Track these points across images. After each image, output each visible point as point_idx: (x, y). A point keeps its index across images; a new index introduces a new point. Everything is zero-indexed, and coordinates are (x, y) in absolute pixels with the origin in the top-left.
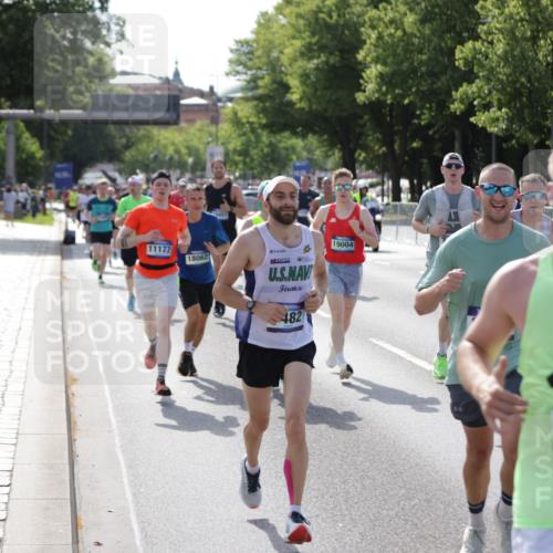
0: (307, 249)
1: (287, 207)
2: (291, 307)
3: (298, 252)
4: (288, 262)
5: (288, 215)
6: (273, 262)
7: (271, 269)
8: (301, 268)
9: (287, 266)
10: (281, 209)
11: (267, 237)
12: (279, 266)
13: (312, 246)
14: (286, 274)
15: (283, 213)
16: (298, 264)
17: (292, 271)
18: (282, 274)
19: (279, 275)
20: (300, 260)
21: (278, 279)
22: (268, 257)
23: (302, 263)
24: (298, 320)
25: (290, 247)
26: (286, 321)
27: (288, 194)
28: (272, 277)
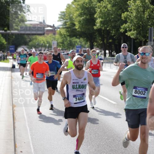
0: (85, 79)
1: (80, 65)
3: (82, 80)
4: (78, 83)
5: (80, 67)
6: (73, 83)
7: (73, 85)
8: (82, 85)
9: (78, 84)
10: (78, 65)
11: (73, 74)
12: (75, 84)
13: (87, 79)
14: (78, 87)
15: (79, 67)
16: (81, 84)
18: (76, 87)
19: (75, 87)
20: (82, 83)
21: (75, 88)
22: (72, 81)
23: (83, 84)
24: (83, 99)
25: (80, 78)
26: (79, 100)
27: (80, 61)
28: (73, 87)
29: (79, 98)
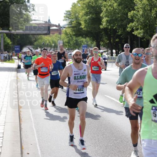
0: (85, 70)
1: (79, 58)
2: (80, 87)
3: (82, 71)
5: (79, 60)
6: (75, 74)
7: (74, 77)
9: (79, 75)
10: (77, 59)
11: (73, 67)
12: (77, 76)
13: (86, 69)
16: (82, 75)
17: (80, 77)
20: (83, 73)
21: (77, 79)
22: (73, 73)
23: (83, 74)
24: (82, 90)
25: (80, 70)
26: (79, 91)
27: (79, 55)
28: (75, 79)
29: (79, 89)
